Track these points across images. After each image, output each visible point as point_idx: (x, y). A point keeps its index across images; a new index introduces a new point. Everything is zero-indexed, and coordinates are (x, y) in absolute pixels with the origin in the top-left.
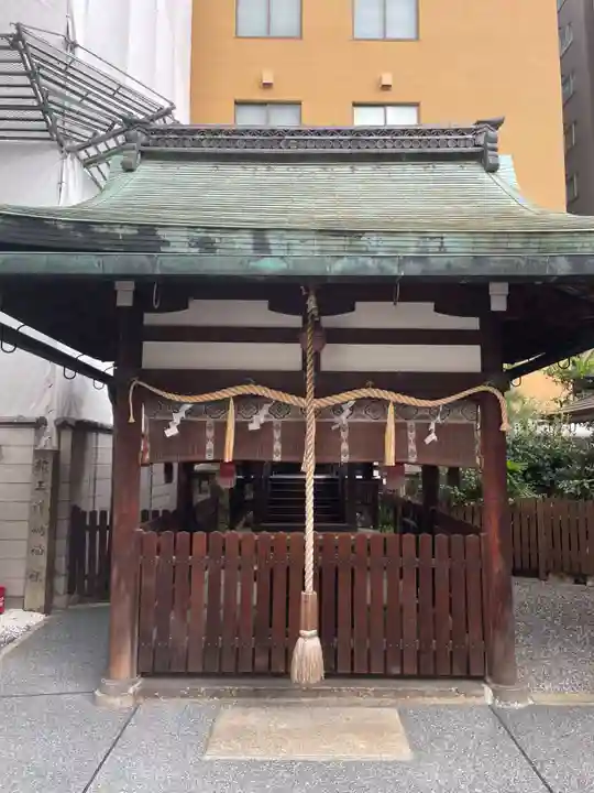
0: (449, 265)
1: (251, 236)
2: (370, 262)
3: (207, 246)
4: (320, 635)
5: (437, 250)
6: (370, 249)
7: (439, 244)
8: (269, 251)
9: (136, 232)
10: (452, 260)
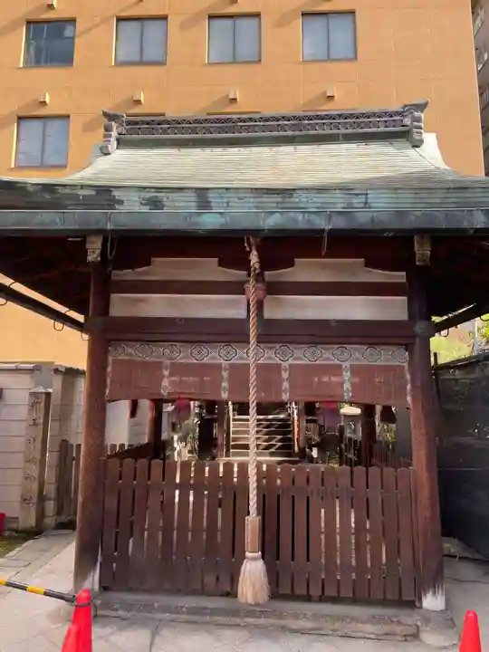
0: (372, 218)
1: (194, 194)
2: (300, 217)
3: (156, 204)
4: (263, 557)
5: (362, 205)
6: (300, 205)
7: (364, 200)
8: (210, 208)
9: (94, 193)
10: (375, 214)
